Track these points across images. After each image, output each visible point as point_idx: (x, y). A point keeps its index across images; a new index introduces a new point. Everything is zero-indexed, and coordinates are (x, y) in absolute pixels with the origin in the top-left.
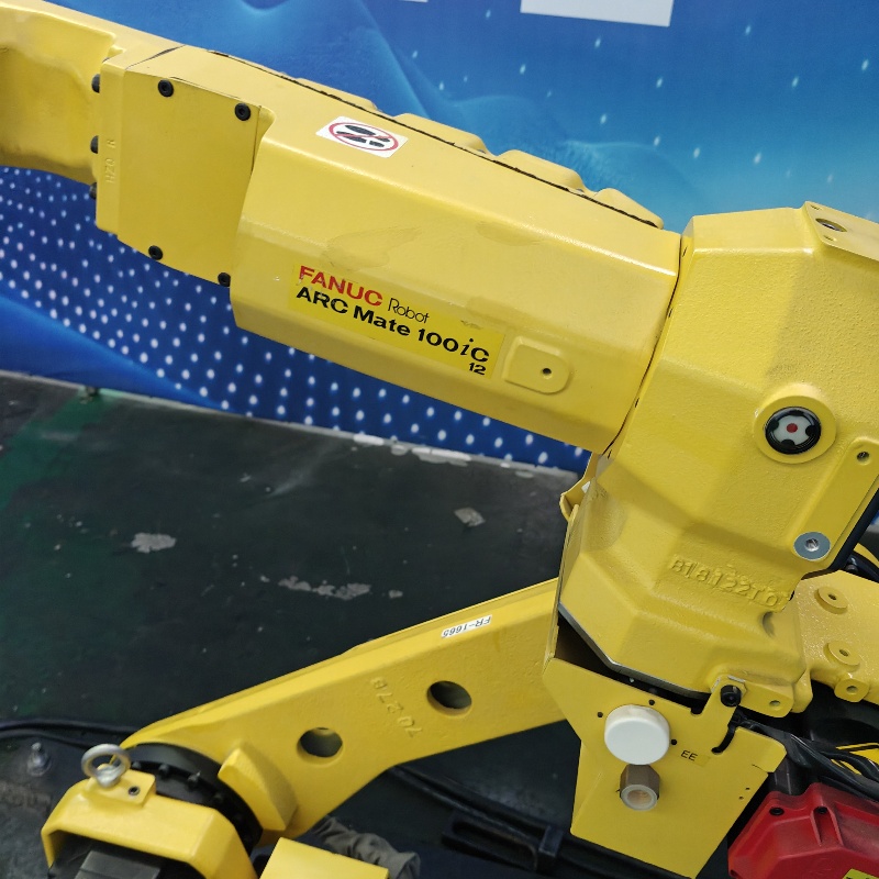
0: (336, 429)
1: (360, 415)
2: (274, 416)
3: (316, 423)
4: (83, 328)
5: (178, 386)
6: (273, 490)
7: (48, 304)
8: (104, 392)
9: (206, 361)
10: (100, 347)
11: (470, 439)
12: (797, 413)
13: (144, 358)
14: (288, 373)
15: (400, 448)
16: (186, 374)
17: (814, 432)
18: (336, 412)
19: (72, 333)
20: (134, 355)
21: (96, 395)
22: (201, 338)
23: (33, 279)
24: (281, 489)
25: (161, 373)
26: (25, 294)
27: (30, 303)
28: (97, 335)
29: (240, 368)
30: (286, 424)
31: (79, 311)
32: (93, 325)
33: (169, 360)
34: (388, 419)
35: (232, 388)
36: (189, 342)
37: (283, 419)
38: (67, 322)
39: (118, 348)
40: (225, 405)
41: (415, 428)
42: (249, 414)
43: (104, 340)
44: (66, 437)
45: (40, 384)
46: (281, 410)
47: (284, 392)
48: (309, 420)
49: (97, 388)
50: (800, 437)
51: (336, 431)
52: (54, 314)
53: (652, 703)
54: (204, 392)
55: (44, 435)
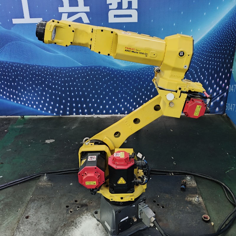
0: (81, 114)
1: (86, 111)
2: (66, 115)
3: (76, 115)
4: (19, 103)
5: (43, 112)
6: (71, 128)
7: (10, 98)
8: (25, 117)
9: (50, 104)
10: (24, 106)
11: (110, 111)
12: (181, 52)
13: (35, 107)
14: (69, 104)
15: (95, 116)
16: (45, 109)
17: (184, 54)
18: (80, 111)
19: (17, 104)
20: (32, 106)
21: (23, 118)
22: (48, 100)
23: (6, 93)
24: (73, 128)
25: (39, 109)
26: (5, 97)
27: (6, 99)
28: (23, 103)
29: (57, 105)
31: (18, 99)
32: (21, 101)
33: (41, 106)
34: (92, 110)
35: (56, 110)
36: (45, 101)
37: (69, 115)
38: (15, 102)
39: (28, 106)
40: (55, 114)
41: (98, 111)
42: (61, 115)
43: (25, 104)
44: (21, 126)
46: (68, 113)
47: (68, 109)
48: (74, 114)
49: (23, 116)
50: (182, 55)
51: (81, 116)
52: (12, 100)
53: (171, 92)
54: (49, 112)
55: (15, 127)
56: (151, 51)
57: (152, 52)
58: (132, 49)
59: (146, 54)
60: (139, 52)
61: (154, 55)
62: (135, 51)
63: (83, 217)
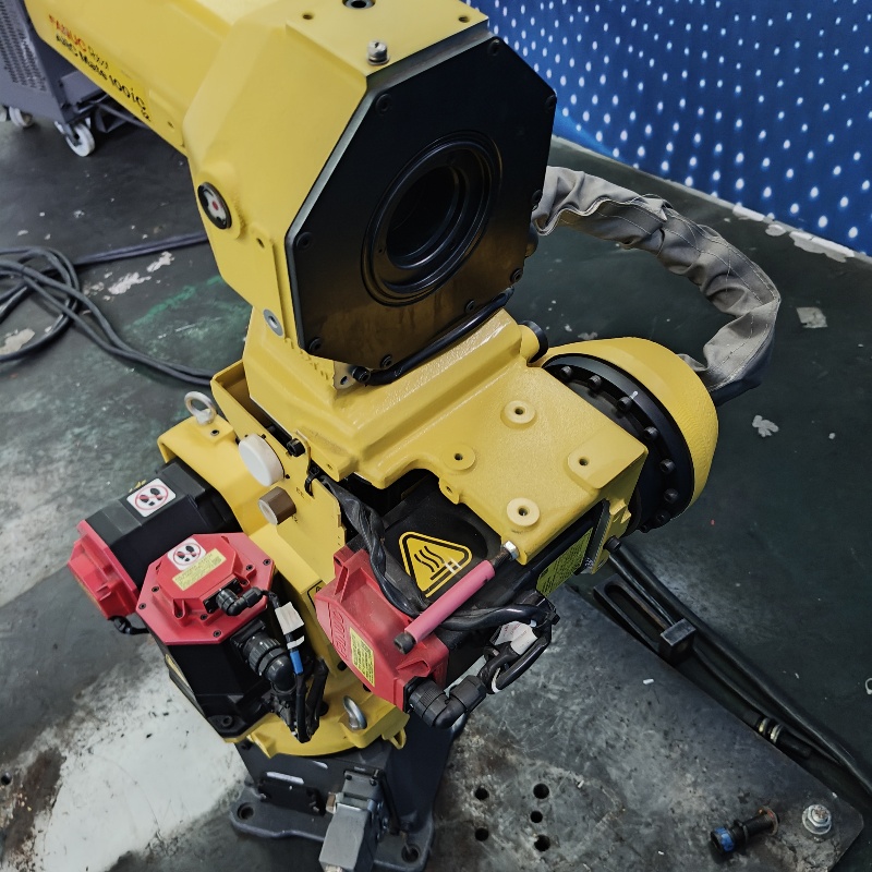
0: (715, 194)
1: (740, 184)
2: (658, 171)
3: (696, 186)
5: (579, 128)
9: (605, 104)
11: (853, 232)
14: (676, 127)
15: (777, 228)
16: (586, 116)
18: (716, 176)
22: (603, 80)
25: (565, 112)
29: (633, 116)
30: (668, 181)
33: (574, 99)
34: (767, 192)
35: (624, 136)
36: (592, 79)
37: (666, 176)
40: (616, 153)
41: (795, 208)
42: (636, 166)
46: (665, 166)
47: (670, 147)
48: (689, 181)
51: (714, 197)
53: (264, 437)
54: (599, 136)
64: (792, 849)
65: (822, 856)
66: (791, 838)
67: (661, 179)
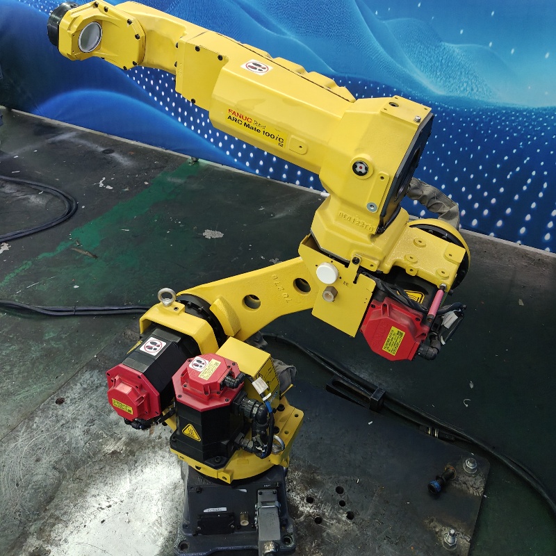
2: (281, 179)
3: (301, 185)
4: (193, 128)
5: (236, 160)
6: (274, 216)
7: (177, 115)
8: (200, 160)
10: (200, 138)
12: (361, 163)
13: (220, 145)
18: (312, 179)
19: (188, 130)
20: (216, 143)
21: (196, 162)
23: (171, 102)
24: (278, 216)
25: (228, 153)
26: (167, 109)
27: (169, 113)
28: (199, 131)
29: (266, 153)
30: (286, 184)
31: (192, 119)
32: (198, 126)
33: (232, 146)
35: (261, 163)
37: (285, 181)
38: (185, 124)
39: (208, 139)
40: (257, 171)
42: (269, 177)
43: (202, 135)
44: (179, 181)
45: (170, 154)
46: (284, 176)
47: (286, 167)
48: (298, 182)
49: (197, 159)
51: (311, 189)
52: (180, 119)
53: (332, 262)
54: (248, 164)
55: (169, 179)
56: (292, 136)
57: (293, 139)
58: (244, 118)
59: (281, 140)
60: (262, 130)
61: (301, 147)
62: (251, 125)
63: (160, 452)
64: (465, 483)
65: (478, 483)
66: (462, 478)
67: (283, 183)
